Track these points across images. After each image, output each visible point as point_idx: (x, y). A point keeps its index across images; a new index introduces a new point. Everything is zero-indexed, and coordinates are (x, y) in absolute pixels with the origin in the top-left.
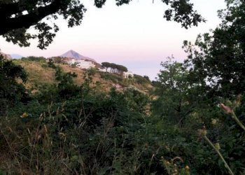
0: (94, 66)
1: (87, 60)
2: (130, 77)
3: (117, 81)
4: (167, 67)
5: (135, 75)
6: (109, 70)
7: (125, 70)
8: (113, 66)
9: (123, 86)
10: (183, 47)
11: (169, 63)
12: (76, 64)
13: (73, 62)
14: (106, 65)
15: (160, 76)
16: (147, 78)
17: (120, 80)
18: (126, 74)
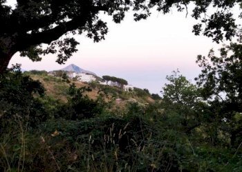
0: (94, 79)
1: (87, 74)
2: (130, 90)
3: (118, 94)
4: (172, 81)
5: (135, 88)
6: (110, 83)
7: (125, 83)
8: (114, 79)
9: (123, 99)
10: (197, 62)
11: (174, 77)
12: (77, 77)
13: (74, 75)
14: (106, 78)
15: (165, 90)
16: (146, 91)
17: (120, 92)
18: (126, 87)
